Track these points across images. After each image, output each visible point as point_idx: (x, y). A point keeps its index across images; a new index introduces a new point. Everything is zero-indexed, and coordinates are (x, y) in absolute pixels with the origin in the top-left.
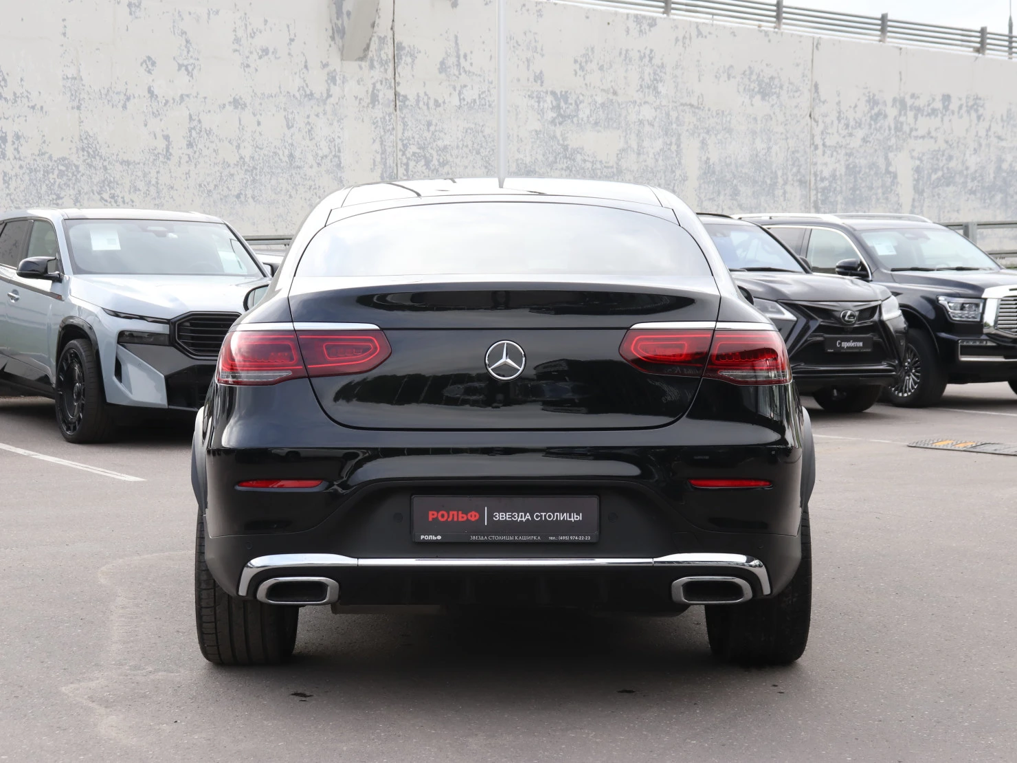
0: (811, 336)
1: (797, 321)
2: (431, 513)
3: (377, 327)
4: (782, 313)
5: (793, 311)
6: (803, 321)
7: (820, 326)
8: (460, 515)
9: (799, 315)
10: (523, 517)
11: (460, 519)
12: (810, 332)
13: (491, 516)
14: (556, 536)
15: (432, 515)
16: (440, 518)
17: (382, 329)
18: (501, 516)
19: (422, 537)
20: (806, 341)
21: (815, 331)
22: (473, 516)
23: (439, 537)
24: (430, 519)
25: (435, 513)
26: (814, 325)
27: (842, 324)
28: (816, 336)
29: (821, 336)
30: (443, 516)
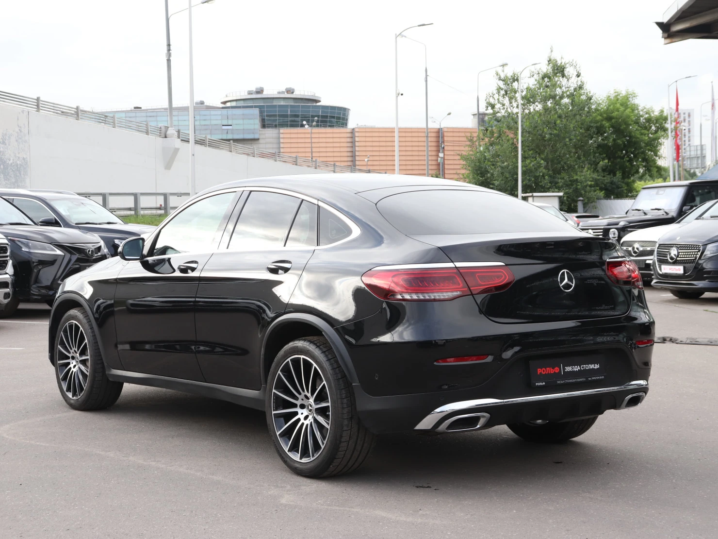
0: (73, 265)
1: (65, 255)
2: (538, 370)
3: (504, 264)
4: (55, 251)
5: (62, 250)
6: (68, 256)
7: (78, 258)
8: (551, 370)
9: (65, 252)
10: (577, 368)
11: (552, 372)
12: (72, 262)
13: (564, 369)
14: (591, 377)
15: (539, 371)
16: (542, 372)
17: (506, 265)
18: (568, 369)
19: (537, 384)
20: (70, 268)
21: (75, 262)
22: (557, 370)
23: (544, 383)
24: (539, 373)
25: (540, 370)
26: (74, 258)
27: (88, 257)
28: (76, 265)
29: (78, 264)
30: (544, 371)
